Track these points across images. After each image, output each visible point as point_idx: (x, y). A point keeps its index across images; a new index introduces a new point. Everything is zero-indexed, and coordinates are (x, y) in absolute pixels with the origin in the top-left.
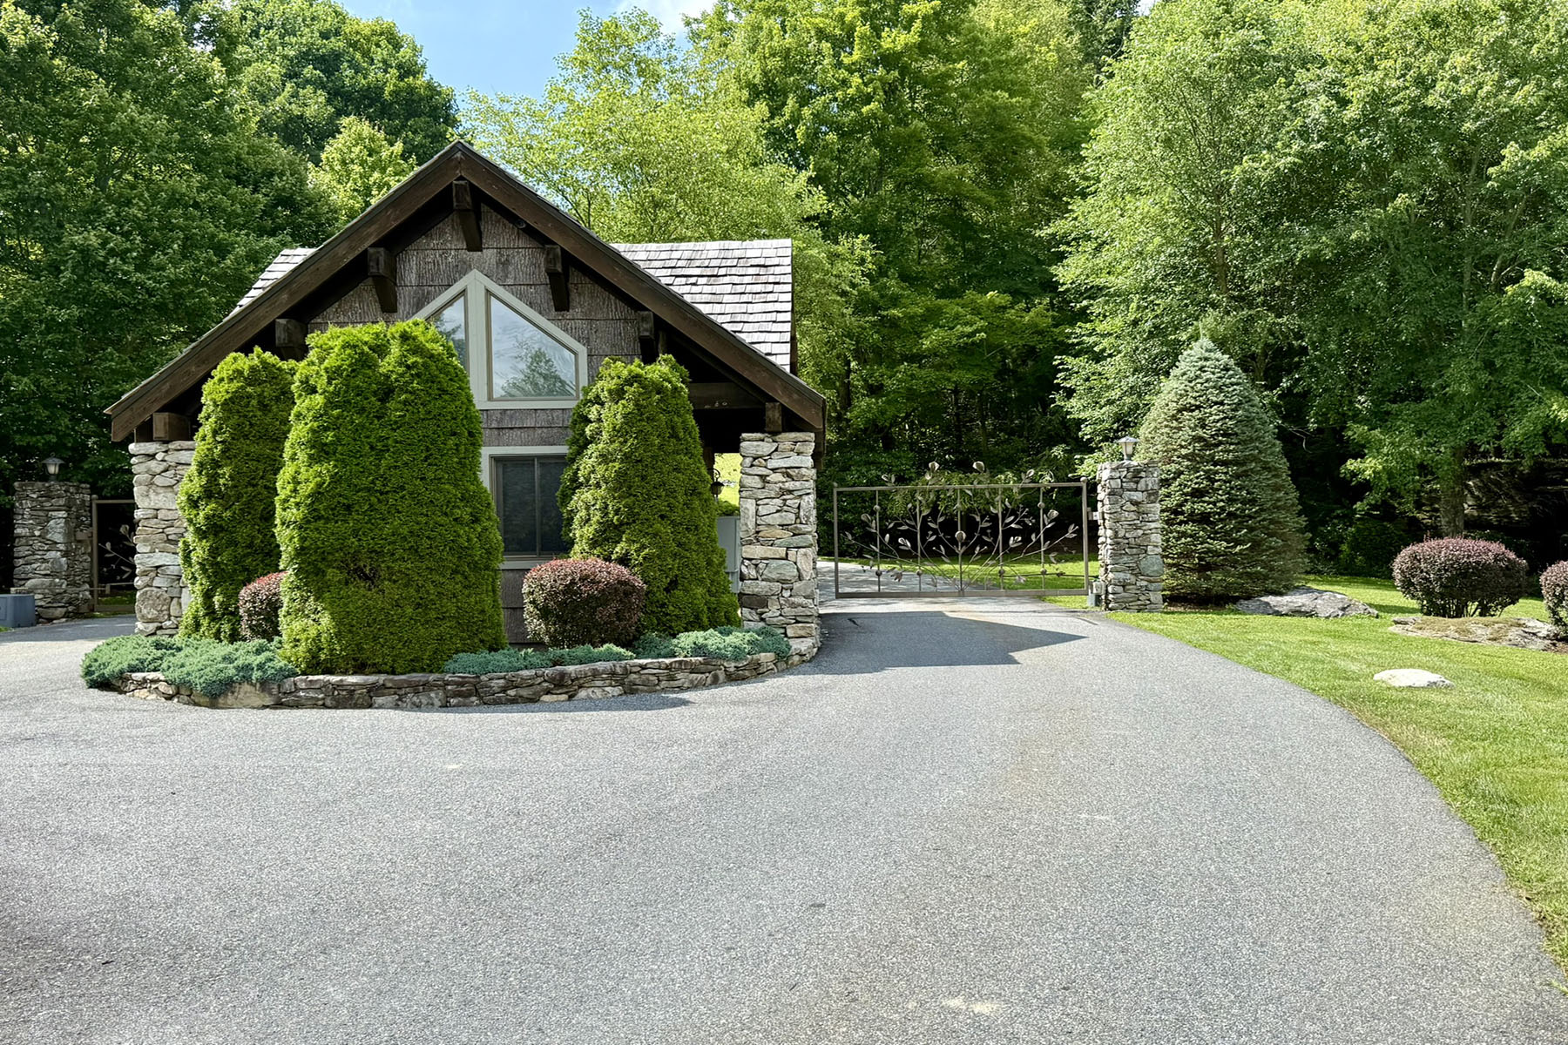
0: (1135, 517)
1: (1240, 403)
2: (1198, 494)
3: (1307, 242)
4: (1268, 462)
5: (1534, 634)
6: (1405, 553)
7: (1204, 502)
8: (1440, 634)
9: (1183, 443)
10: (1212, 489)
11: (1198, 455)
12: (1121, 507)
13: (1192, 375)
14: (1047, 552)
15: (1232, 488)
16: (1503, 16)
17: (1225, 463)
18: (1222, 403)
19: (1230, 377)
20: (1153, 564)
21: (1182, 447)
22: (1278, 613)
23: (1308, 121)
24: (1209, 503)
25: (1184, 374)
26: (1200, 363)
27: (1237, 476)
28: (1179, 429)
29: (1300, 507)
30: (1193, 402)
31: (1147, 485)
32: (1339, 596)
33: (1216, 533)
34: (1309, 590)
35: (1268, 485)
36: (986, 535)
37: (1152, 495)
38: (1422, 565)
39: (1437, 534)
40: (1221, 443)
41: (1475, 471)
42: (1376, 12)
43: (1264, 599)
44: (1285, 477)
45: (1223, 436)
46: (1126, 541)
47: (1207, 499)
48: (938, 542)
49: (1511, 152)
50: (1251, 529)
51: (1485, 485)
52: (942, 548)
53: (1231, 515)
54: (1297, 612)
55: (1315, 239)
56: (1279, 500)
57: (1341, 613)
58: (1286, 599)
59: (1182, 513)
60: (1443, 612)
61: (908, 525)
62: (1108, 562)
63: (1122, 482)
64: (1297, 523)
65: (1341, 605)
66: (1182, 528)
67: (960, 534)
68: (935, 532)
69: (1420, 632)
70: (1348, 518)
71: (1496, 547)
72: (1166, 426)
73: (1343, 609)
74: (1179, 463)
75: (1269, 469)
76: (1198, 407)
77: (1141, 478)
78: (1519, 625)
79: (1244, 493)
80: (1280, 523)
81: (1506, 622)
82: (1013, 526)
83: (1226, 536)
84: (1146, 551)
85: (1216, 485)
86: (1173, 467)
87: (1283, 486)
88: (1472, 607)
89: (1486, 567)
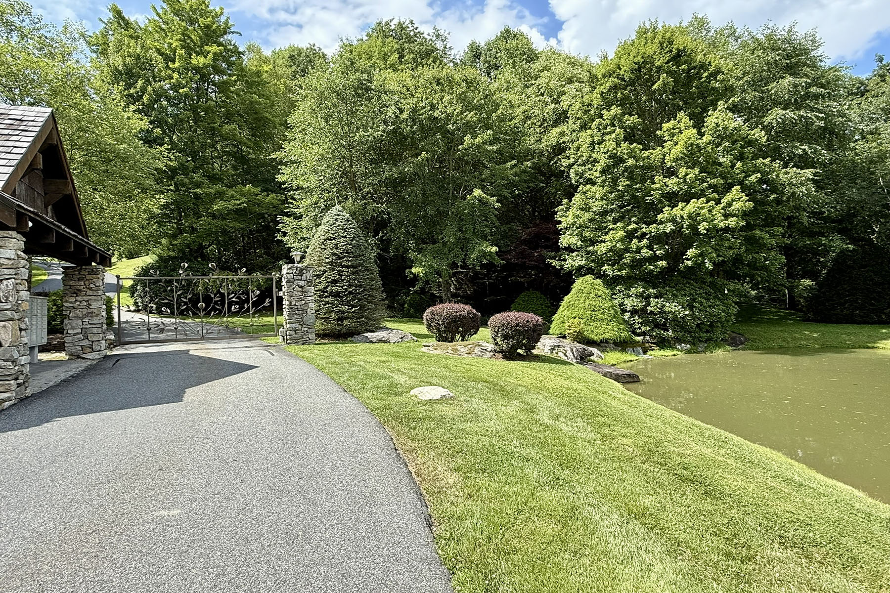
0: (300, 294)
1: (354, 238)
2: (334, 282)
3: (389, 171)
4: (368, 267)
5: (486, 350)
6: (429, 310)
7: (337, 286)
8: (445, 351)
9: (327, 256)
10: (341, 279)
11: (335, 263)
12: (293, 289)
13: (331, 222)
14: (254, 314)
15: (350, 279)
16: (464, 84)
17: (347, 267)
18: (345, 237)
19: (350, 224)
20: (310, 319)
21: (326, 258)
22: (371, 342)
23: (387, 117)
24: (339, 286)
25: (328, 222)
26: (335, 217)
27: (353, 273)
28: (325, 249)
29: (383, 289)
30: (332, 236)
31: (307, 277)
32: (400, 331)
33: (343, 302)
34: (387, 329)
35: (368, 278)
36: (218, 305)
37: (309, 282)
38: (436, 317)
39: (442, 302)
40: (345, 256)
41: (454, 274)
42: (415, 75)
43: (365, 334)
44: (376, 275)
45: (346, 253)
46: (296, 307)
47: (338, 284)
48: (187, 310)
49: (468, 139)
50: (359, 300)
51: (458, 280)
52: (190, 313)
53: (350, 293)
54: (380, 341)
55: (391, 170)
56: (372, 285)
57: (400, 340)
58: (376, 334)
59: (327, 292)
60: (445, 340)
61: (168, 299)
62: (287, 318)
63: (294, 275)
64: (381, 296)
65: (400, 336)
66: (327, 300)
67: (202, 305)
68: (186, 303)
69: (435, 351)
70: (407, 294)
71: (468, 308)
72: (319, 248)
73: (402, 338)
74: (325, 266)
75: (368, 270)
76: (334, 239)
77: (304, 273)
78: (479, 346)
79: (356, 282)
80: (373, 296)
81: (473, 344)
82: (234, 299)
83: (348, 303)
84: (307, 312)
85: (343, 277)
86: (322, 268)
87: (375, 279)
88: (458, 336)
89: (464, 317)
